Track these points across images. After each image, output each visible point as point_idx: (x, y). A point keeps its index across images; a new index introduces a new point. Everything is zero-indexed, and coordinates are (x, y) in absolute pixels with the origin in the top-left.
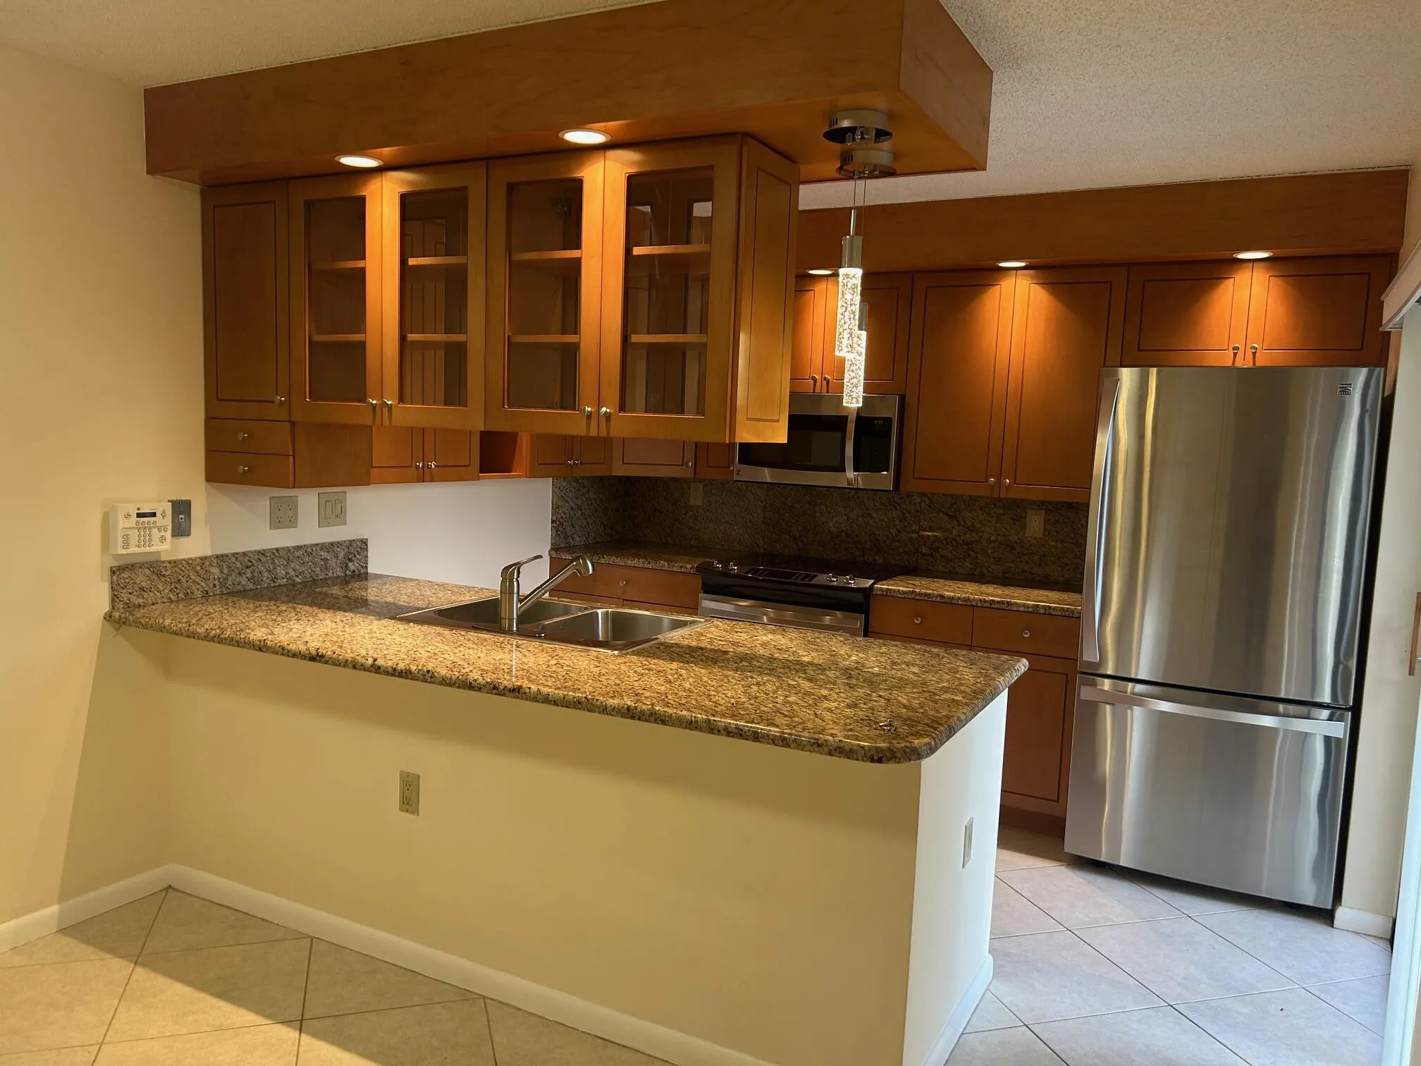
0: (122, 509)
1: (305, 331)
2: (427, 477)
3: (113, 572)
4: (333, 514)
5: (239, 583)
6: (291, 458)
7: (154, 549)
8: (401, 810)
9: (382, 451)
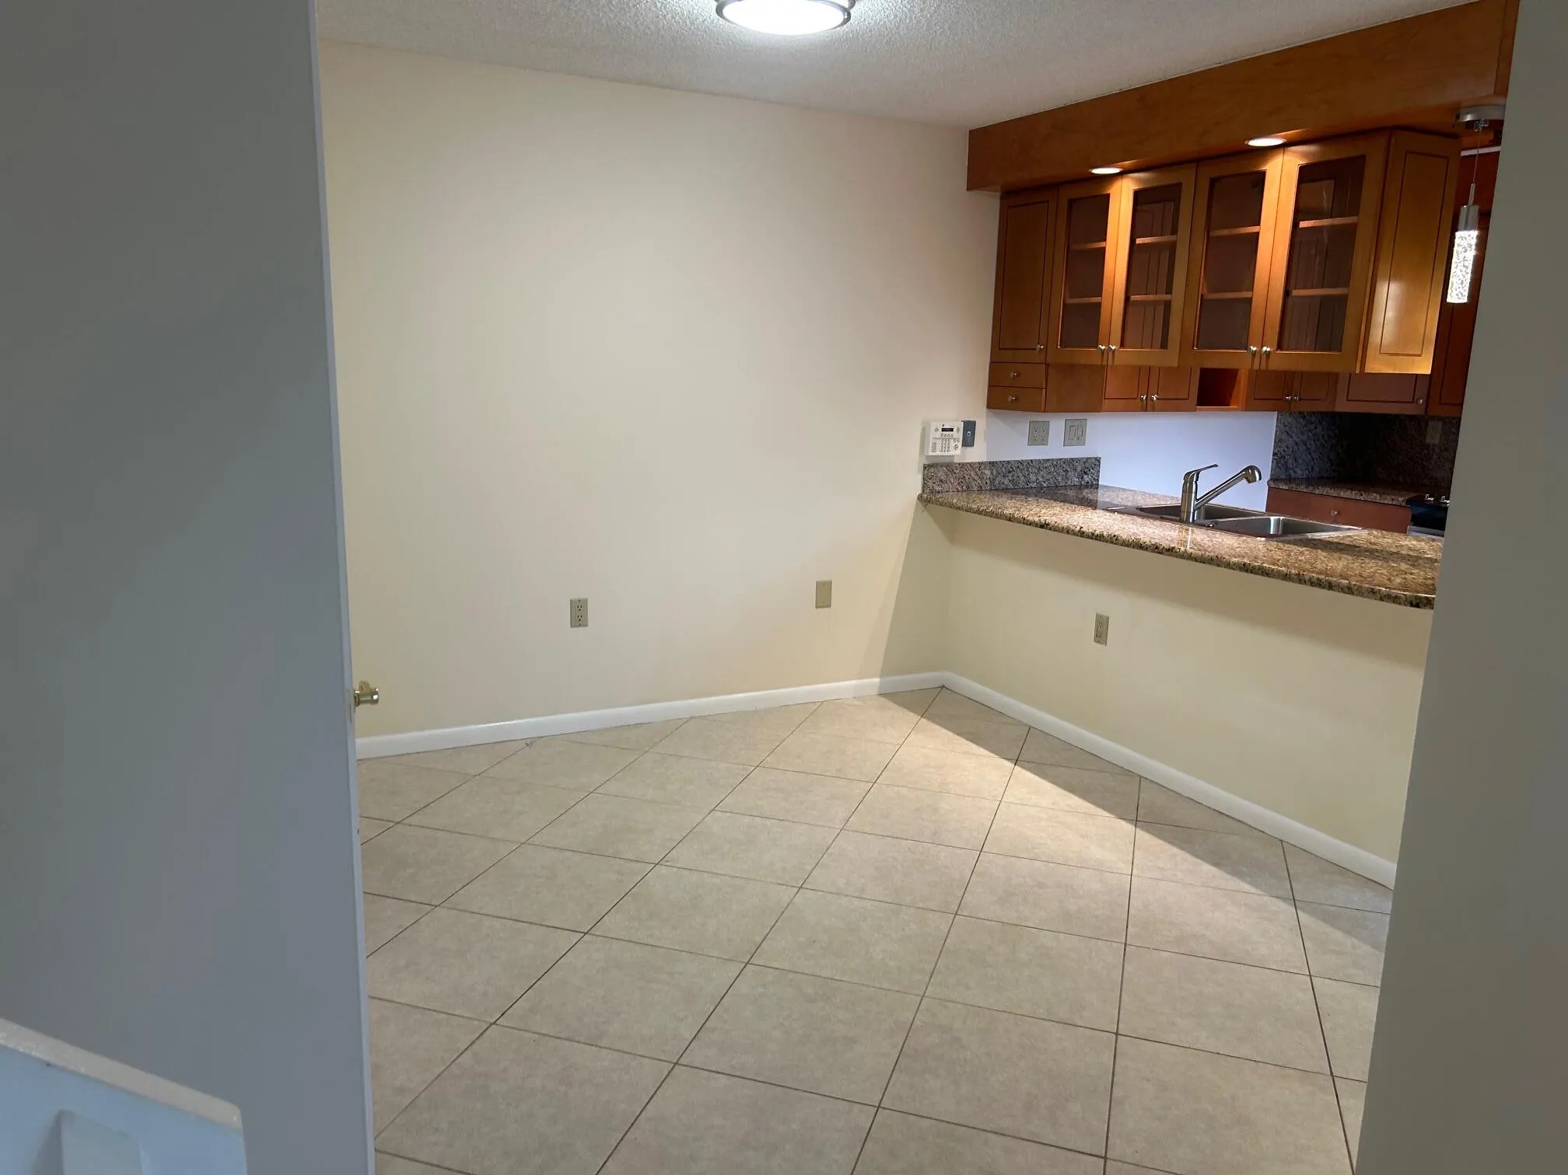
0: (933, 426)
1: (1060, 297)
2: (1149, 407)
3: (925, 468)
4: (1076, 435)
5: (1003, 483)
6: (1044, 390)
7: (951, 453)
8: (1095, 641)
9: (1112, 387)
